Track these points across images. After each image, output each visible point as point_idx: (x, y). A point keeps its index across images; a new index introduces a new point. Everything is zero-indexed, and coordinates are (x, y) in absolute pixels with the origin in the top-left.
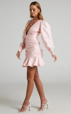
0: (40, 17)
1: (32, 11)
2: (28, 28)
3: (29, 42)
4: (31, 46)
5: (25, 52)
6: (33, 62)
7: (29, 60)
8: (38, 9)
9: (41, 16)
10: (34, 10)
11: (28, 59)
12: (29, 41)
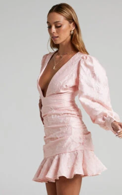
0: (77, 46)
1: (54, 29)
2: (47, 77)
3: (54, 114)
4: (60, 123)
5: (44, 143)
6: (70, 166)
7: (59, 160)
8: (70, 23)
9: (80, 43)
10: (57, 27)
11: (57, 157)
12: (55, 112)
